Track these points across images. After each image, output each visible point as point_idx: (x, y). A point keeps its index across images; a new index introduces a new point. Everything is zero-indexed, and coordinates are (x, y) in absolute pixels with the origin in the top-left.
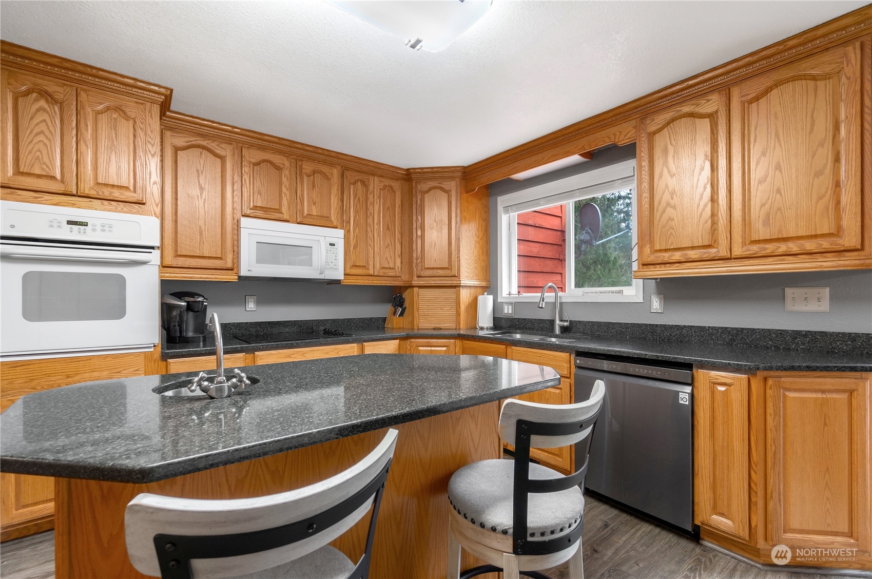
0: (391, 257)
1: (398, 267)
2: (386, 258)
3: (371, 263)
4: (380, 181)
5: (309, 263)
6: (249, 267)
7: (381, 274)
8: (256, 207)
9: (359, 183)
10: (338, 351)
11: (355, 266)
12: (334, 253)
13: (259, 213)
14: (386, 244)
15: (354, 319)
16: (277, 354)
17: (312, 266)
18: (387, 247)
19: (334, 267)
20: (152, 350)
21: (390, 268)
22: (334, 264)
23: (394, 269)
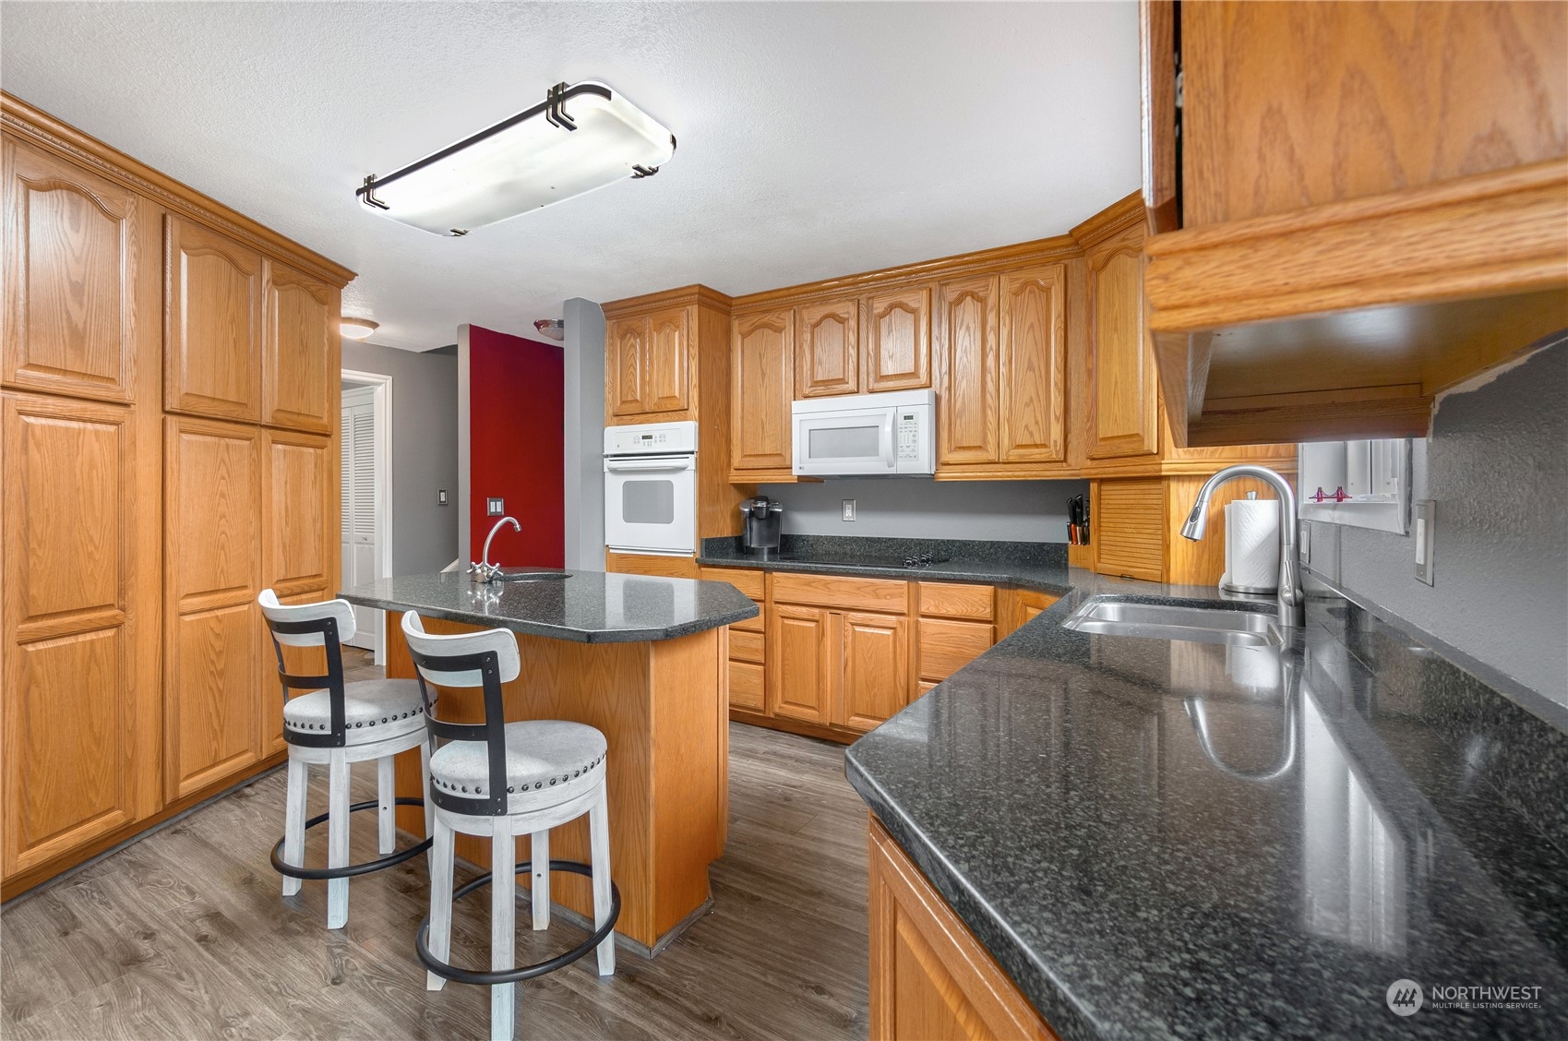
0: (1037, 423)
1: (1055, 442)
2: (1026, 427)
3: (991, 440)
4: (1012, 281)
5: (873, 450)
6: (800, 462)
7: (1012, 459)
8: (818, 382)
9: (969, 298)
10: (875, 588)
11: (960, 448)
12: (911, 431)
13: (820, 390)
14: (1026, 399)
15: (1005, 542)
16: (795, 578)
17: (878, 455)
18: (1027, 405)
19: (912, 454)
20: (692, 556)
21: (1036, 446)
22: (911, 449)
23: (1044, 446)
